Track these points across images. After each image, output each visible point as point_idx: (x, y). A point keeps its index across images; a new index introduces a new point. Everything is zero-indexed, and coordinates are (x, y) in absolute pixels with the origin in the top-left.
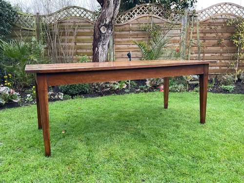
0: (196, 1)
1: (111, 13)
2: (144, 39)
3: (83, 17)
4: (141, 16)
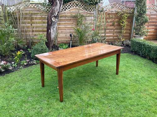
0: (102, 1)
1: (58, 9)
2: (74, 22)
3: (36, 8)
4: (72, 8)
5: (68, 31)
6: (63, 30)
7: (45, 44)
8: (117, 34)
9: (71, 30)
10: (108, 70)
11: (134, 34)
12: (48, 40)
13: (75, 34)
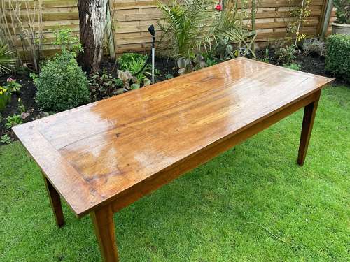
5: (144, 14)
6: (129, 13)
7: (73, 61)
8: (286, 20)
9: (154, 12)
10: (270, 146)
11: (335, 19)
12: (84, 45)
13: (166, 25)
